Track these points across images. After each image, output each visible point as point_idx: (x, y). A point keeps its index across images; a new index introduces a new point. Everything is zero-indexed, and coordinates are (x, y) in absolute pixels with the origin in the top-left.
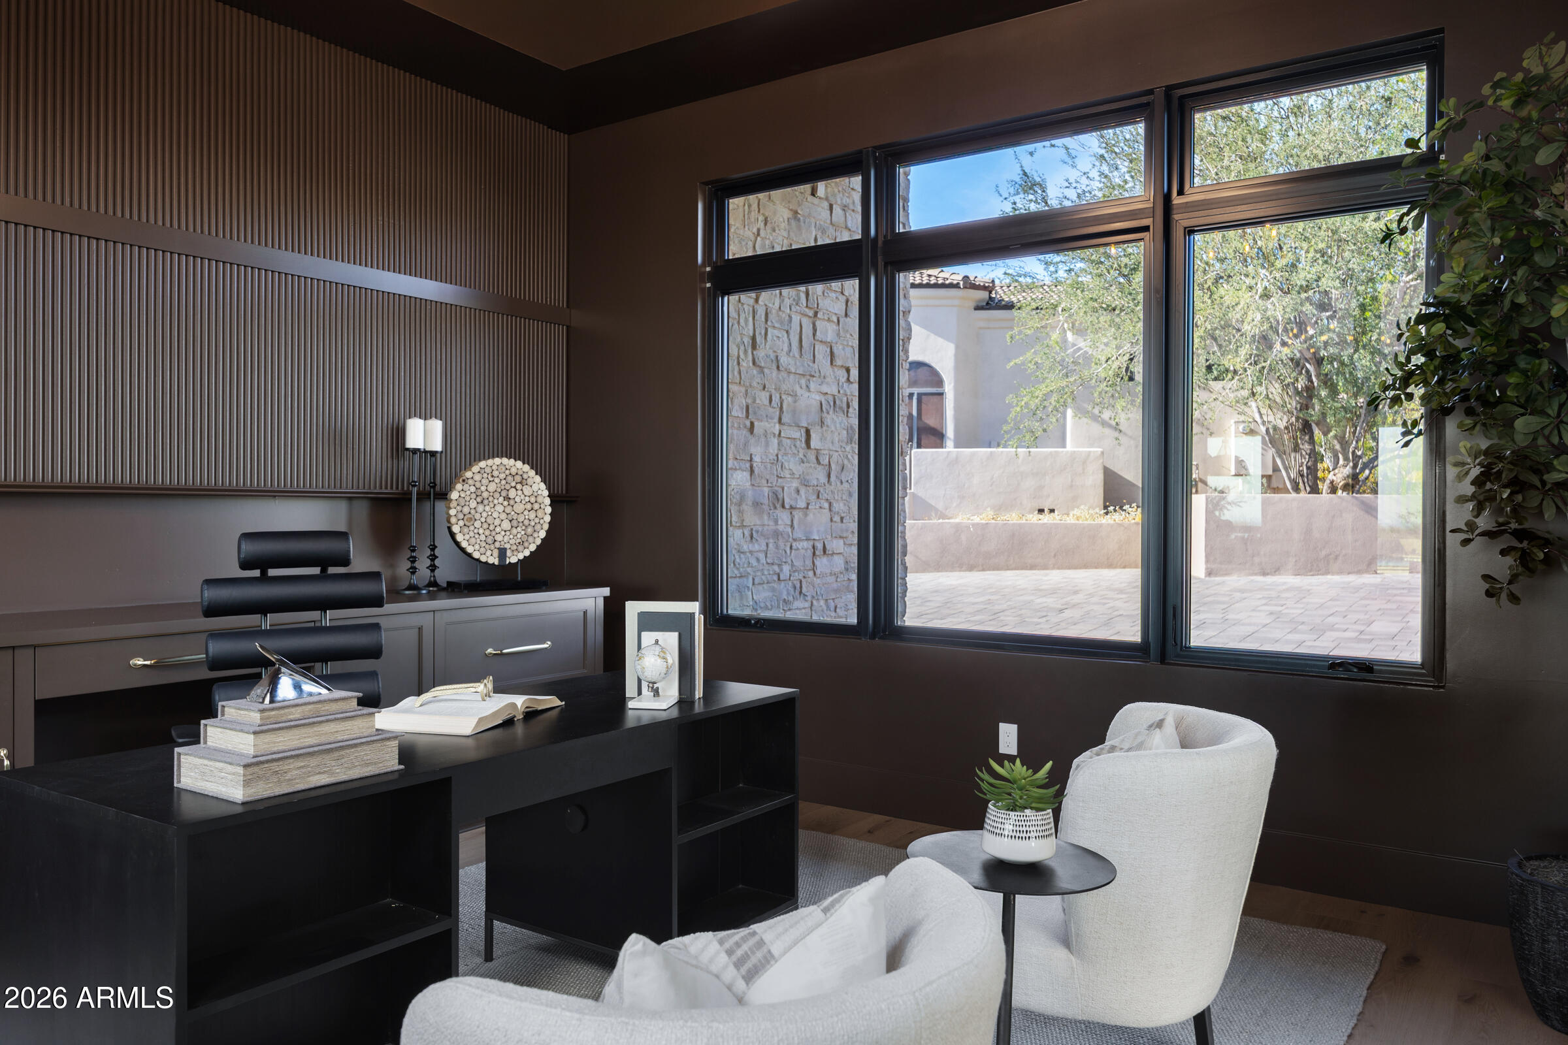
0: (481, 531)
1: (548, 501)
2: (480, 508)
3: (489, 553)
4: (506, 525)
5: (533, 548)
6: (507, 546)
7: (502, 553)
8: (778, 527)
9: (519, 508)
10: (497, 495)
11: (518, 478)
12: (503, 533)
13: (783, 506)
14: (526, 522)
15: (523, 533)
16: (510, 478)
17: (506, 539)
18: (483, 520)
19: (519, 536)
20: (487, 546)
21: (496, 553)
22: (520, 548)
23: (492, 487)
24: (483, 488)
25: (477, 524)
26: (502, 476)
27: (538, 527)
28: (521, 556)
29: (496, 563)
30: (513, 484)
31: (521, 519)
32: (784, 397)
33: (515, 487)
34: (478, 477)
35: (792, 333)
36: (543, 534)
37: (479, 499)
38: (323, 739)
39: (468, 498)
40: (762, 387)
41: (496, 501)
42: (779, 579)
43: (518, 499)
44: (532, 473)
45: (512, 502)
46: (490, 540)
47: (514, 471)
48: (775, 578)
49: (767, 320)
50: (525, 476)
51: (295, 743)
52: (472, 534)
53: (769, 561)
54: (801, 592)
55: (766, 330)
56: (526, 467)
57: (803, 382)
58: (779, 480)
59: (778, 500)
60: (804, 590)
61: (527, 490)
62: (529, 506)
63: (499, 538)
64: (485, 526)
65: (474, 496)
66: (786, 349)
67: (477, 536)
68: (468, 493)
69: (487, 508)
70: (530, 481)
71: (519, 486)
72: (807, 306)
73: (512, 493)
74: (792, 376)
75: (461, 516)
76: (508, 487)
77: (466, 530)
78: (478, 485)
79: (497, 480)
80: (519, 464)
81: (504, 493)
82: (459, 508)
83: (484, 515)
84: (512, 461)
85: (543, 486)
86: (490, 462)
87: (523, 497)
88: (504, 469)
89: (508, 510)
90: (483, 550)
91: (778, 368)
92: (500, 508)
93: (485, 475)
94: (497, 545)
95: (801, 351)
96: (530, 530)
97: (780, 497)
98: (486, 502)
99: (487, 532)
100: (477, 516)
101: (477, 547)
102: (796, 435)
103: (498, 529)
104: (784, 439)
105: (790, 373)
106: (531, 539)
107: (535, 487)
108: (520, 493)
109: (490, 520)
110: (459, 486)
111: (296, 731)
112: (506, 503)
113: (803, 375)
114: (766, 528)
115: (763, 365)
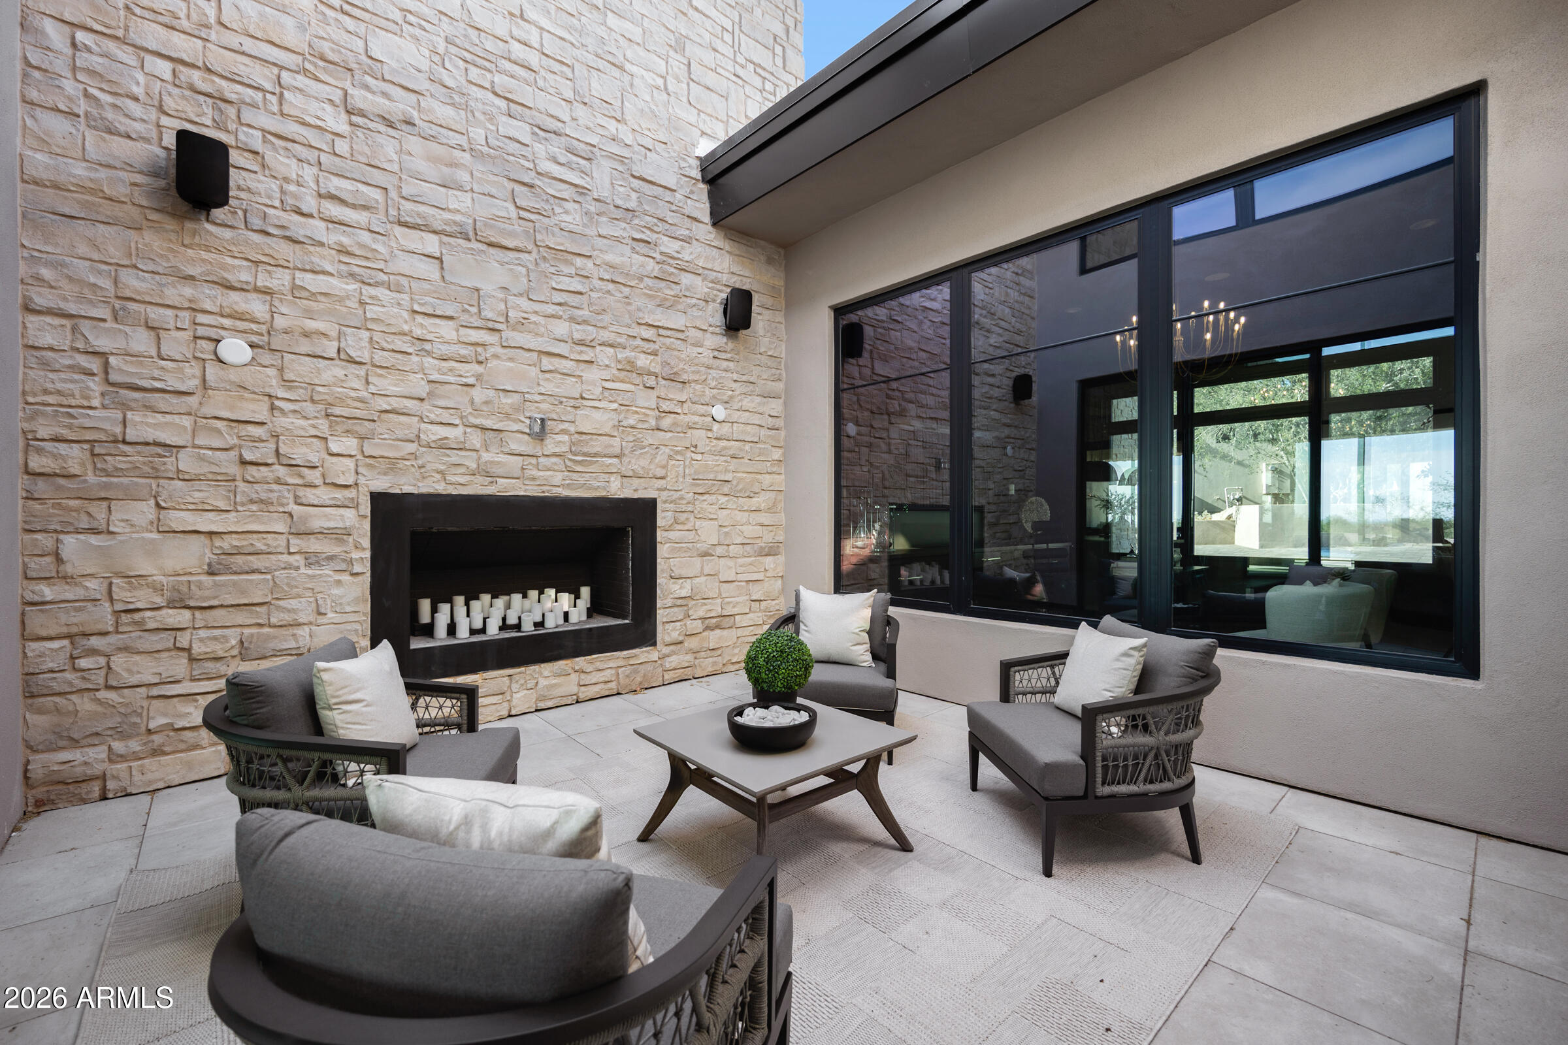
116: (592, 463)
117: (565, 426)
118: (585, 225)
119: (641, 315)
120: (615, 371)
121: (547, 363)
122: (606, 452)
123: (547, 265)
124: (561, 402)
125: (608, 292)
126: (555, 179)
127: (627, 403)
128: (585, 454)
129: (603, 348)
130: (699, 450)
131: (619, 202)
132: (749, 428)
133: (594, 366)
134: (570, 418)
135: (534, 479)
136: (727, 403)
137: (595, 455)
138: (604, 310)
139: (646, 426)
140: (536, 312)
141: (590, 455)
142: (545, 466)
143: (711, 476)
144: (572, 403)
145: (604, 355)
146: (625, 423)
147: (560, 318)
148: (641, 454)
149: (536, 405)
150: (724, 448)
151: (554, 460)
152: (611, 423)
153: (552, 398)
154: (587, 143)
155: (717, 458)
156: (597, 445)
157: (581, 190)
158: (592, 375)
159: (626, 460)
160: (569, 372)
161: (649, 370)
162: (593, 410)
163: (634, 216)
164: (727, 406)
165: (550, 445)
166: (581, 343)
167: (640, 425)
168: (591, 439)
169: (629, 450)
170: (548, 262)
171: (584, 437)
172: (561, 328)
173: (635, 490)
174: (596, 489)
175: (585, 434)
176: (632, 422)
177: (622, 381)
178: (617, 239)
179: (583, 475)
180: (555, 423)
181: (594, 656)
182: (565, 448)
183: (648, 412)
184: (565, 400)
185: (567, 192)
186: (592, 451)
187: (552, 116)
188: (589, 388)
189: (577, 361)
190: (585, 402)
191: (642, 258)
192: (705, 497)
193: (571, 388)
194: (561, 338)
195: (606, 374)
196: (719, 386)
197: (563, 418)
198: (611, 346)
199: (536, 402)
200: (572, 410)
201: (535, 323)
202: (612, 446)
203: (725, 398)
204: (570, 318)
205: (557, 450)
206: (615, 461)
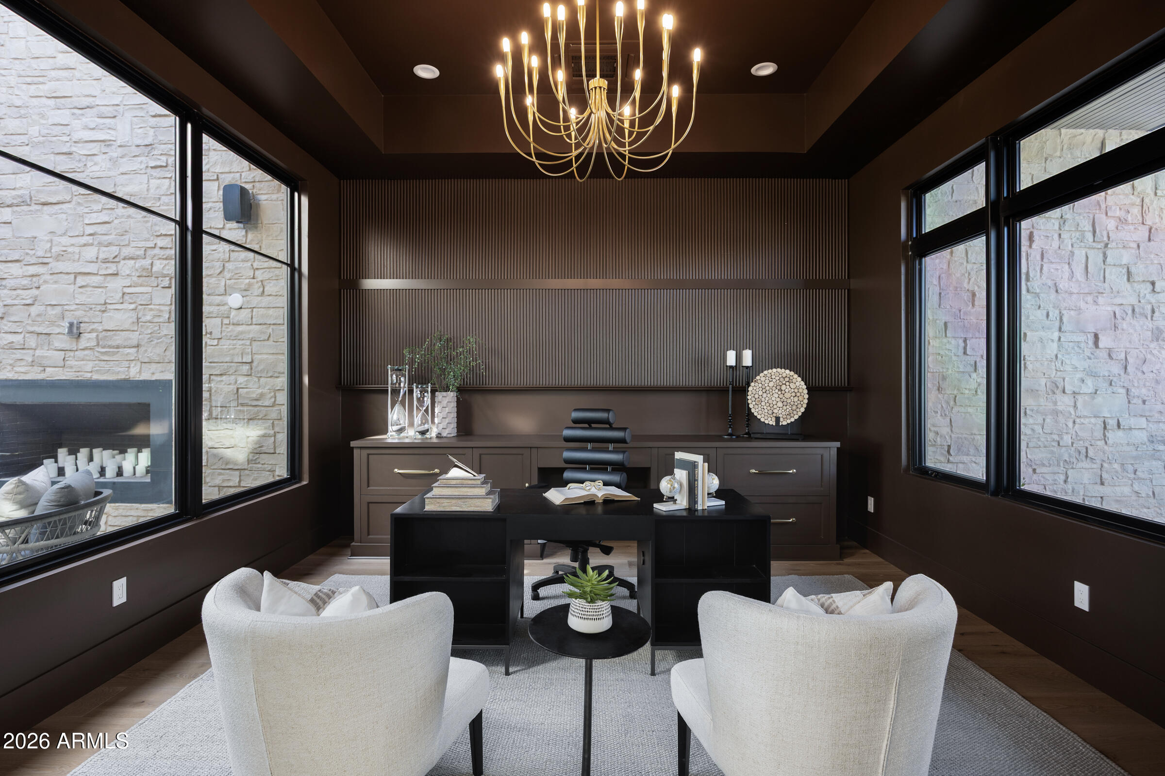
0: (765, 407)
1: (806, 391)
2: (765, 395)
3: (770, 419)
4: (780, 404)
5: (796, 417)
6: (781, 416)
7: (778, 419)
8: (1057, 407)
9: (787, 395)
10: (774, 388)
11: (787, 379)
12: (778, 409)
13: (1064, 392)
14: (792, 403)
15: (790, 409)
16: (782, 379)
17: (780, 412)
18: (766, 401)
19: (788, 410)
20: (769, 415)
21: (774, 419)
22: (788, 417)
23: (771, 384)
24: (766, 385)
25: (763, 404)
26: (777, 378)
27: (800, 406)
28: (789, 422)
29: (774, 424)
30: (784, 382)
31: (789, 402)
32: (1064, 312)
33: (785, 384)
34: (763, 379)
35: (1074, 265)
36: (803, 410)
37: (764, 391)
38: (462, 494)
39: (758, 390)
40: (1037, 307)
41: (774, 392)
42: (1059, 445)
43: (787, 391)
44: (796, 376)
45: (783, 392)
46: (770, 412)
47: (784, 375)
48: (1055, 444)
49: (1042, 259)
50: (791, 378)
51: (450, 493)
52: (760, 409)
53: (1045, 431)
54: (1087, 456)
55: (1042, 265)
56: (792, 373)
57: (1090, 299)
58: (1059, 373)
59: (1057, 387)
60: (1091, 454)
61: (792, 386)
62: (793, 394)
63: (775, 411)
64: (768, 404)
65: (761, 389)
66: (1067, 275)
67: (763, 410)
68: (758, 387)
69: (769, 395)
70: (794, 381)
71: (787, 384)
72: (1094, 241)
73: (783, 387)
74: (1075, 296)
75: (754, 399)
76: (780, 384)
77: (756, 406)
78: (763, 383)
79: (774, 380)
80: (788, 371)
81: (778, 387)
82: (753, 395)
83: (767, 399)
84: (783, 370)
85: (803, 383)
86: (770, 371)
87: (790, 389)
88: (778, 374)
89: (781, 396)
90: (766, 417)
91: (1057, 291)
92: (776, 395)
93: (767, 378)
94: (774, 415)
95: (1087, 276)
96: (794, 407)
97: (1061, 386)
98: (768, 392)
99: (769, 408)
100: (763, 399)
101: (763, 416)
102: (1081, 338)
103: (775, 407)
104: (1063, 343)
105: (1071, 293)
106: (795, 412)
107: (798, 384)
108: (788, 387)
109: (770, 401)
110: (752, 384)
111: (450, 489)
112: (780, 393)
113: (1090, 294)
114: (1041, 408)
115: (1038, 291)
116: (114, 354)
117: (95, 326)
118: (109, 169)
119: (157, 228)
120: (135, 279)
121: (81, 281)
122: (126, 344)
123: (82, 208)
124: (91, 309)
125: (129, 217)
126: (87, 142)
127: (144, 303)
128: (110, 347)
129: (126, 261)
130: (213, 336)
131: (139, 142)
132: (271, 311)
133: (119, 277)
134: (99, 320)
135: (71, 367)
136: (245, 290)
137: (118, 347)
138: (126, 231)
139: (161, 320)
140: (73, 245)
141: (113, 347)
142: (79, 357)
143: (228, 359)
144: (99, 308)
145: (126, 267)
146: (143, 319)
147: (92, 245)
148: (157, 343)
149: (72, 312)
150: (242, 333)
151: (86, 352)
152: (131, 320)
153: (84, 306)
154: (113, 105)
155: (235, 342)
156: (118, 339)
157: (108, 143)
158: (115, 284)
159: (142, 349)
160: (97, 285)
161: (163, 273)
162: (115, 311)
163: (153, 148)
164: (245, 293)
165: (83, 343)
166: (106, 261)
167: (156, 320)
168: (115, 335)
169: (146, 340)
170: (82, 206)
171: (109, 333)
172: (91, 253)
173: (153, 374)
174: (118, 373)
175: (109, 331)
176: (148, 318)
177: (141, 286)
178: (135, 172)
179: (108, 363)
180: (87, 325)
181: (117, 504)
182: (94, 343)
183: (162, 308)
184: (94, 306)
185: (94, 148)
186: (114, 344)
187: (88, 96)
188: (112, 295)
189: (104, 275)
190: (109, 307)
191: (159, 181)
192: (224, 378)
193: (98, 296)
194: (91, 260)
195: (127, 282)
196: (236, 276)
197: (93, 321)
198: (132, 258)
199: (72, 311)
200: (100, 313)
201: (70, 253)
202: (130, 339)
203: (243, 286)
204: (99, 243)
205: (88, 345)
206: (133, 350)
